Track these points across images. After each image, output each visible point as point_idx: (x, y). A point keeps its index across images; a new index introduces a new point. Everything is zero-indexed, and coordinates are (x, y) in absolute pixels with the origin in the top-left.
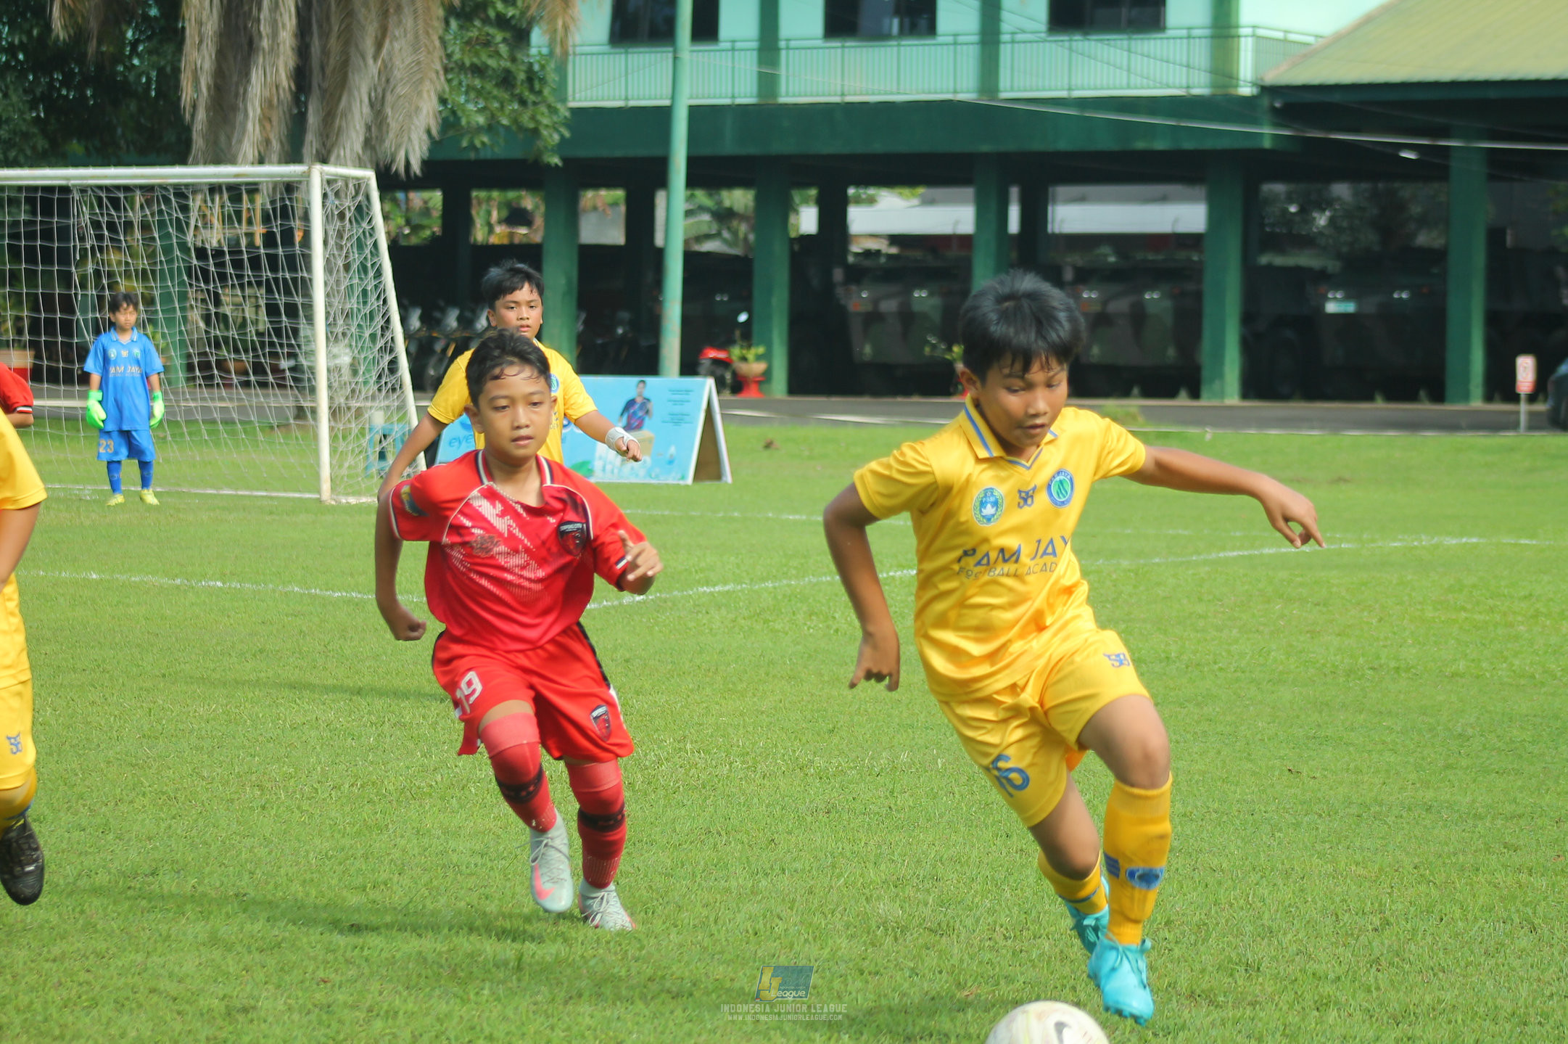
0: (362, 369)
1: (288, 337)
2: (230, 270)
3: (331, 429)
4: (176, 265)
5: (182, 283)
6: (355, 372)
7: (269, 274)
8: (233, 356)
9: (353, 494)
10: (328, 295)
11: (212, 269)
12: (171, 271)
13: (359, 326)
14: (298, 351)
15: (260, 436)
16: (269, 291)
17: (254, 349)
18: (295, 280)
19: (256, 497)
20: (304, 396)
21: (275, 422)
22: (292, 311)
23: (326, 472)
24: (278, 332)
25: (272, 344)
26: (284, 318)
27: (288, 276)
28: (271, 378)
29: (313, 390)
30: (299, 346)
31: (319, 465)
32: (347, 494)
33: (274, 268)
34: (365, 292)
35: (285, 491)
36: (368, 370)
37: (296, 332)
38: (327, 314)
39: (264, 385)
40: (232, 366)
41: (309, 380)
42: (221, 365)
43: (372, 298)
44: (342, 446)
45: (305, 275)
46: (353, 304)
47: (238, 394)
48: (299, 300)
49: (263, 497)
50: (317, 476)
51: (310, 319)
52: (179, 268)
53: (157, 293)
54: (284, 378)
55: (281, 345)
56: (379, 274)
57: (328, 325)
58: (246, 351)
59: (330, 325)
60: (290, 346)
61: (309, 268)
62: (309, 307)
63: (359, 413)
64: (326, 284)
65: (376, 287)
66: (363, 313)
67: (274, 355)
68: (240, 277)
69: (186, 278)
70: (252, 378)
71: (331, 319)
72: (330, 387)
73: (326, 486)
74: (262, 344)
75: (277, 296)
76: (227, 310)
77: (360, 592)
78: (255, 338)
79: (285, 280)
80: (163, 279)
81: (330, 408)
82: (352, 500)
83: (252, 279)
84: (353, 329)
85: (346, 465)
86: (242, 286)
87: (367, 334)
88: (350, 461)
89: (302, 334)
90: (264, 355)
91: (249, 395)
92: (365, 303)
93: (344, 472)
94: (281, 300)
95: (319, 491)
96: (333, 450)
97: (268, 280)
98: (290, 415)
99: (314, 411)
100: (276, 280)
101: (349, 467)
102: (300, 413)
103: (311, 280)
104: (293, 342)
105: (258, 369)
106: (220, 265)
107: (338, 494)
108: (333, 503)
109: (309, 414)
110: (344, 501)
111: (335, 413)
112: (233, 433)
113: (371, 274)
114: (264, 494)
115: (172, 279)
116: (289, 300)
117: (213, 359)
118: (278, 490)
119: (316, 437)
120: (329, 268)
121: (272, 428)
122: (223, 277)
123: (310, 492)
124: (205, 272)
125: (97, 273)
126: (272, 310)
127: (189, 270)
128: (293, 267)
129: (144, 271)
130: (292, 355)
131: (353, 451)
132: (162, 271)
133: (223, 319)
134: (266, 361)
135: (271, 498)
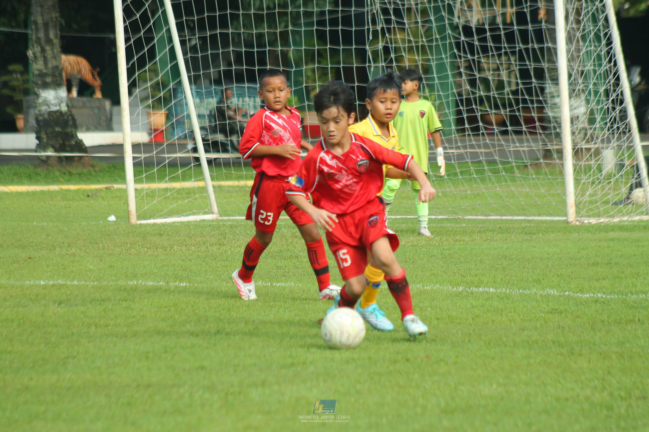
0: (598, 118)
1: (537, 95)
2: (490, 44)
3: (575, 166)
4: (448, 41)
5: (454, 56)
6: (592, 121)
7: (521, 45)
8: (493, 111)
9: (594, 216)
10: (569, 61)
11: (476, 43)
12: (444, 45)
13: (595, 84)
14: (544, 105)
15: (517, 173)
16: (522, 59)
17: (511, 105)
18: (542, 49)
19: (516, 220)
20: (551, 141)
21: (528, 162)
22: (540, 74)
23: (571, 199)
24: (529, 91)
25: (524, 101)
26: (534, 80)
27: (536, 46)
28: (524, 128)
29: (558, 135)
30: (545, 101)
31: (565, 193)
32: (589, 216)
33: (525, 41)
34: (599, 57)
35: (539, 215)
36: (603, 119)
37: (542, 89)
38: (570, 76)
39: (519, 133)
40: (493, 119)
41: (555, 128)
42: (485, 119)
43: (605, 62)
44: (584, 178)
45: (550, 45)
46: (589, 67)
47: (499, 140)
48: (545, 65)
49: (522, 220)
50: (564, 203)
51: (555, 80)
52: (450, 43)
53: (433, 64)
54: (535, 128)
55: (532, 102)
56: (609, 42)
57: (570, 84)
58: (504, 107)
59: (572, 84)
60: (539, 102)
61: (554, 40)
62: (555, 70)
63: (598, 152)
64: (568, 51)
65: (608, 52)
66: (598, 73)
67: (527, 109)
68: (498, 49)
69: (456, 51)
70: (510, 128)
71: (572, 79)
72: (573, 133)
73: (572, 210)
74: (517, 101)
75: (527, 63)
76: (489, 75)
77: (604, 293)
78: (511, 96)
79: (534, 50)
80: (439, 53)
81: (574, 149)
82: (593, 221)
83: (508, 50)
84: (591, 86)
85: (588, 193)
86: (500, 56)
87: (602, 90)
88: (590, 191)
89: (547, 91)
90: (518, 109)
91: (507, 141)
92: (600, 65)
93: (586, 198)
94: (531, 66)
95: (566, 215)
96: (577, 181)
97: (520, 51)
98: (540, 155)
99: (560, 152)
100: (527, 50)
101: (590, 195)
102: (547, 154)
103: (555, 49)
104: (541, 98)
105: (515, 121)
106: (483, 40)
107: (581, 217)
108: (578, 223)
109: (555, 156)
110: (586, 222)
111: (577, 153)
112: (496, 172)
113: (604, 42)
114: (523, 218)
115: (446, 53)
116: (538, 65)
117: (479, 114)
118: (534, 215)
119: (562, 173)
120: (570, 39)
121: (526, 166)
122: (485, 50)
123: (559, 215)
124: (471, 46)
125: (386, 50)
126: (524, 74)
127: (458, 45)
128: (540, 40)
129: (423, 46)
130: (541, 109)
131: (593, 183)
132: (437, 46)
133: (485, 82)
134: (520, 115)
135: (529, 221)
